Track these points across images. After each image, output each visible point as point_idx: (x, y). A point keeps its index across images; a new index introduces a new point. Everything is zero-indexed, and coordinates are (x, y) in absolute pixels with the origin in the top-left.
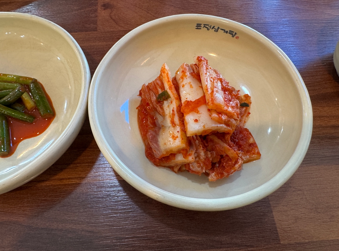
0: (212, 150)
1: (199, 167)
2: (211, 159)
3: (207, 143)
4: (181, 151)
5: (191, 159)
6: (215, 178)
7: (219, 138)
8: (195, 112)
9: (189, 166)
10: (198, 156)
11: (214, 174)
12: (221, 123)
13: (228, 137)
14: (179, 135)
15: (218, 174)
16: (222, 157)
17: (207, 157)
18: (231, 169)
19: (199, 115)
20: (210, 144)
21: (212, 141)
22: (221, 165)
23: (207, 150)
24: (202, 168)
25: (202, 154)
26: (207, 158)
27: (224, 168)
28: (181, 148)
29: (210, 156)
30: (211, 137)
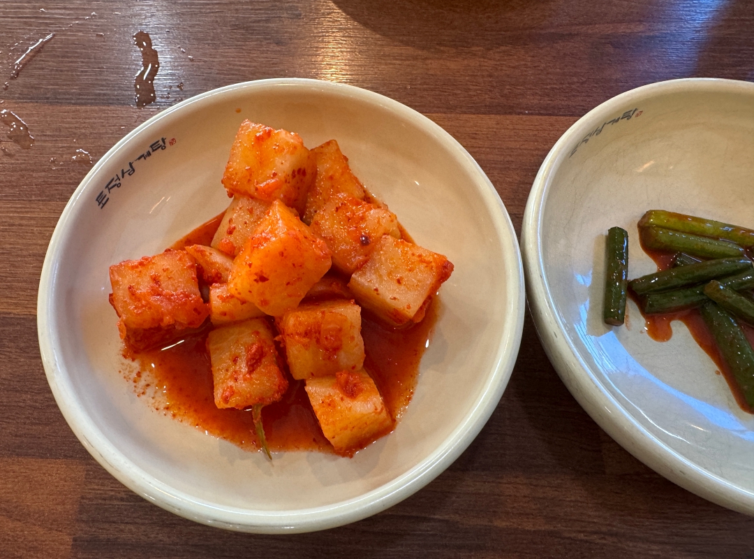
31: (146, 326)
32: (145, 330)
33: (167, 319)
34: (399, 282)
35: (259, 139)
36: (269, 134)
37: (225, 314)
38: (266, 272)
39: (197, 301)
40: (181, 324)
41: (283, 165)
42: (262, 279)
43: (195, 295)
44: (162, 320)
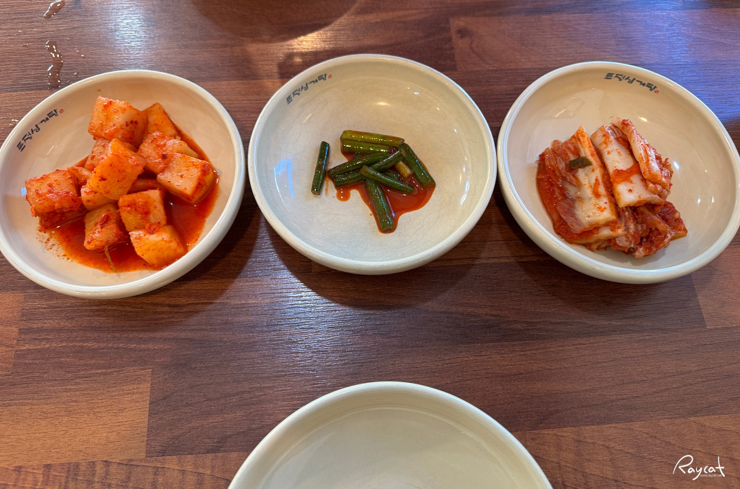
0: (642, 223)
1: (627, 241)
2: (641, 232)
3: (638, 215)
4: (609, 224)
5: (620, 231)
6: (643, 253)
7: (649, 210)
8: (628, 181)
9: (615, 241)
10: (627, 229)
11: (642, 249)
12: (655, 194)
13: (658, 209)
14: (607, 206)
15: (646, 249)
16: (651, 231)
17: (637, 230)
18: (660, 243)
19: (632, 185)
20: (640, 216)
21: (642, 213)
22: (650, 239)
23: (637, 223)
24: (631, 242)
25: (632, 226)
26: (636, 232)
27: (652, 242)
28: (610, 220)
29: (640, 229)
30: (642, 209)
31: (47, 210)
32: (47, 213)
33: (57, 205)
34: (181, 176)
35: (105, 106)
36: (111, 103)
37: (89, 201)
38: (105, 176)
39: (73, 196)
40: (66, 208)
41: (119, 119)
42: (103, 179)
43: (73, 192)
44: (54, 206)
